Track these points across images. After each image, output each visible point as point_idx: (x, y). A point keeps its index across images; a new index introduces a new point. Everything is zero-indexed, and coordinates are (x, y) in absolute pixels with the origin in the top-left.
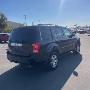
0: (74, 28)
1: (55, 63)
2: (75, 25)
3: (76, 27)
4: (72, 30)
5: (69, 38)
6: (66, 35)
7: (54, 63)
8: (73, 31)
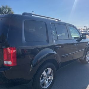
0: (84, 30)
1: (49, 80)
2: (85, 27)
3: (86, 28)
4: (81, 31)
5: (77, 41)
6: (72, 36)
7: (47, 82)
8: (83, 32)
